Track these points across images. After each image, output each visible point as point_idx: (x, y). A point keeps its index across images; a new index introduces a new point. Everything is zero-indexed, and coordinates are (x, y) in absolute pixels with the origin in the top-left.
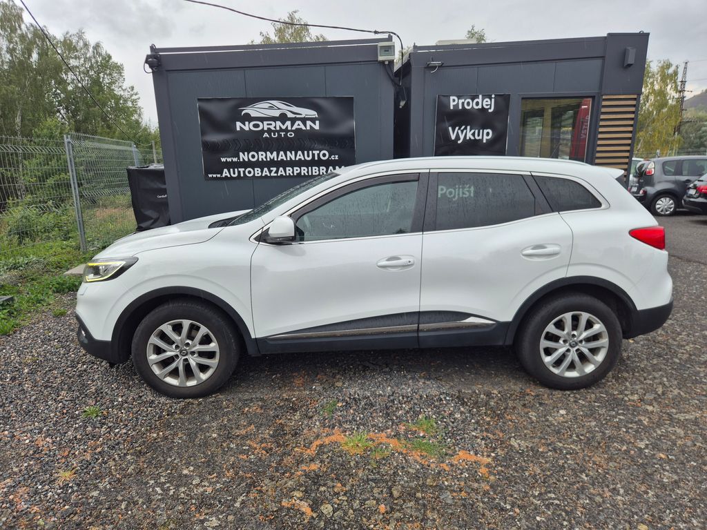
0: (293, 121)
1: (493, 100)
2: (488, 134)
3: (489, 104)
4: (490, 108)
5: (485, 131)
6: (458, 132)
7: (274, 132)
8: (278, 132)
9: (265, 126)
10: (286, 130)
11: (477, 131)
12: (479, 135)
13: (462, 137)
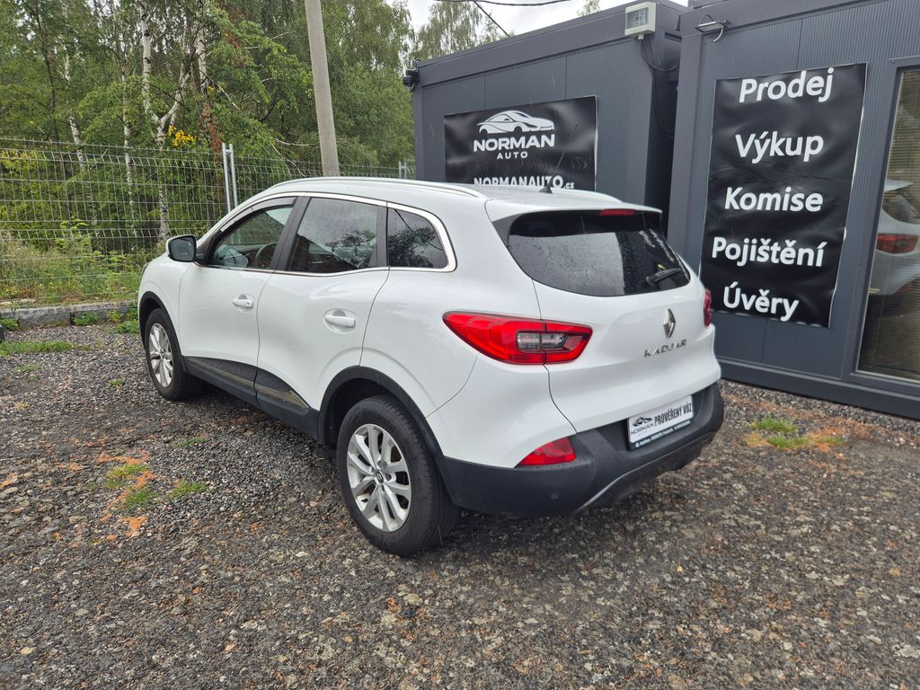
0: (528, 135)
1: (830, 78)
2: (814, 145)
3: (818, 86)
4: (822, 95)
5: (810, 140)
6: (753, 144)
7: (508, 151)
8: (512, 151)
9: (499, 144)
10: (520, 150)
11: (789, 141)
12: (794, 147)
13: (761, 152)
